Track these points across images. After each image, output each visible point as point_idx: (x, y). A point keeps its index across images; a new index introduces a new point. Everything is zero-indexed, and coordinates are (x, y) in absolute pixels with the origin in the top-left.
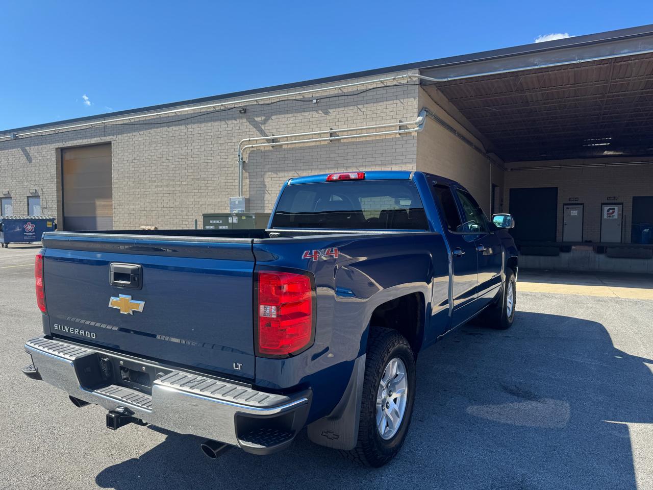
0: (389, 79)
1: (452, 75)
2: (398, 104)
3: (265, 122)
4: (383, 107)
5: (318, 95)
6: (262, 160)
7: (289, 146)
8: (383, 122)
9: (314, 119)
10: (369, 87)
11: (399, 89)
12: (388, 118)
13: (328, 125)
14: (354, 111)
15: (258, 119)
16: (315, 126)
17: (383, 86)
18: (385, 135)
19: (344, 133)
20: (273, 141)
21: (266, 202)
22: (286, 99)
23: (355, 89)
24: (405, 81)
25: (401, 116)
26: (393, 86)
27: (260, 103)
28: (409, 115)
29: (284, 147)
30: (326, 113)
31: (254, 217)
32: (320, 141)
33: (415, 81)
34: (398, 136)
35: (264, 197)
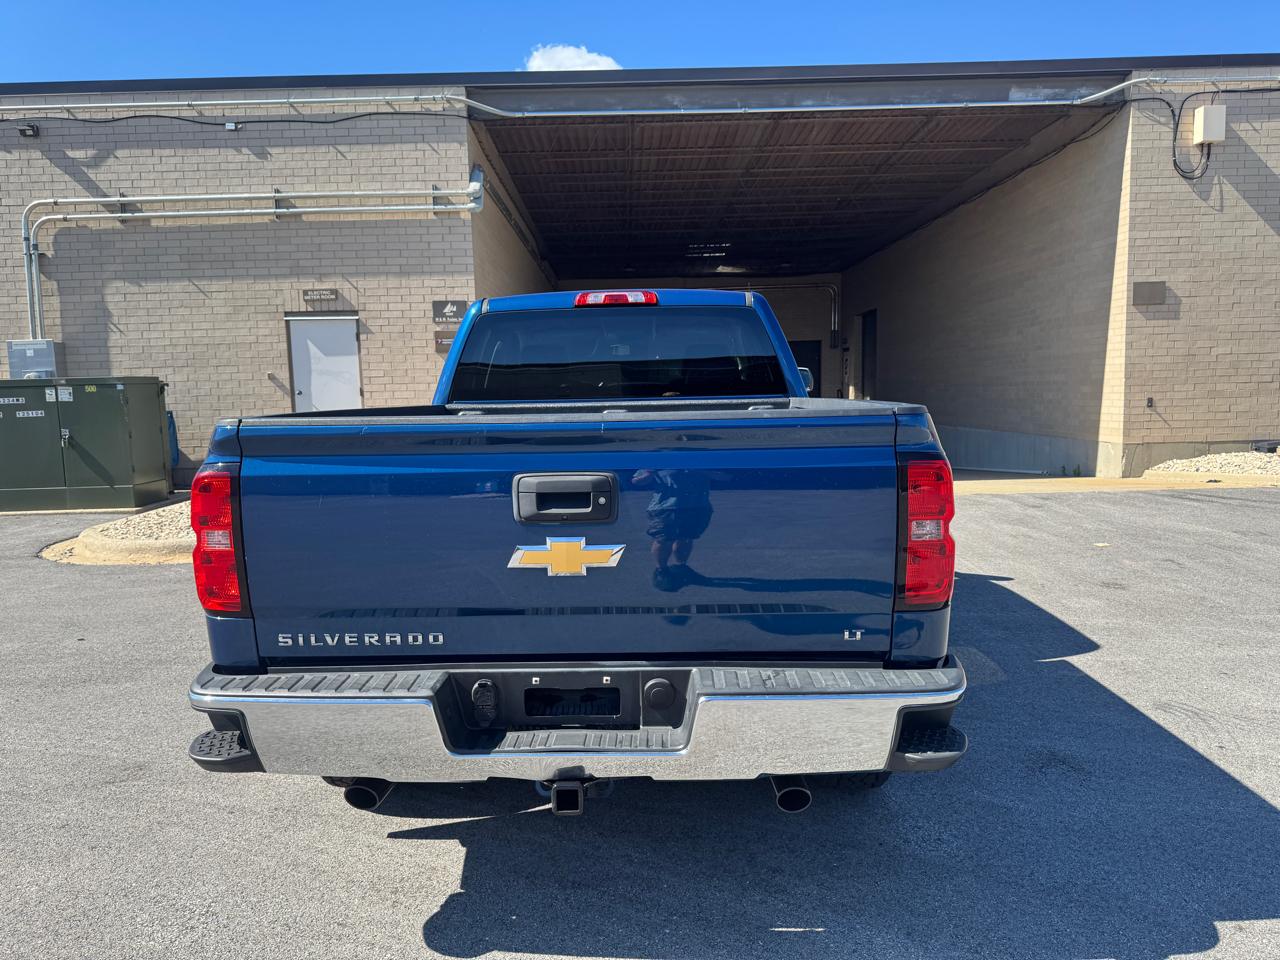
0: (405, 99)
1: (529, 108)
2: (427, 153)
3: (96, 162)
4: (394, 155)
5: (240, 113)
6: (95, 253)
7: (170, 223)
8: (398, 185)
9: (231, 166)
10: (361, 110)
11: (428, 121)
12: (407, 178)
13: (268, 181)
14: (329, 157)
15: (78, 154)
16: (236, 181)
17: (392, 111)
18: (404, 212)
19: (309, 202)
20: (124, 207)
21: (113, 351)
22: (154, 113)
23: (327, 110)
24: (438, 108)
25: (436, 177)
26: (414, 114)
27: (80, 116)
28: (452, 176)
29: (154, 223)
30: (262, 155)
31: (120, 387)
32: (252, 215)
33: (459, 111)
34: (431, 216)
35: (106, 340)
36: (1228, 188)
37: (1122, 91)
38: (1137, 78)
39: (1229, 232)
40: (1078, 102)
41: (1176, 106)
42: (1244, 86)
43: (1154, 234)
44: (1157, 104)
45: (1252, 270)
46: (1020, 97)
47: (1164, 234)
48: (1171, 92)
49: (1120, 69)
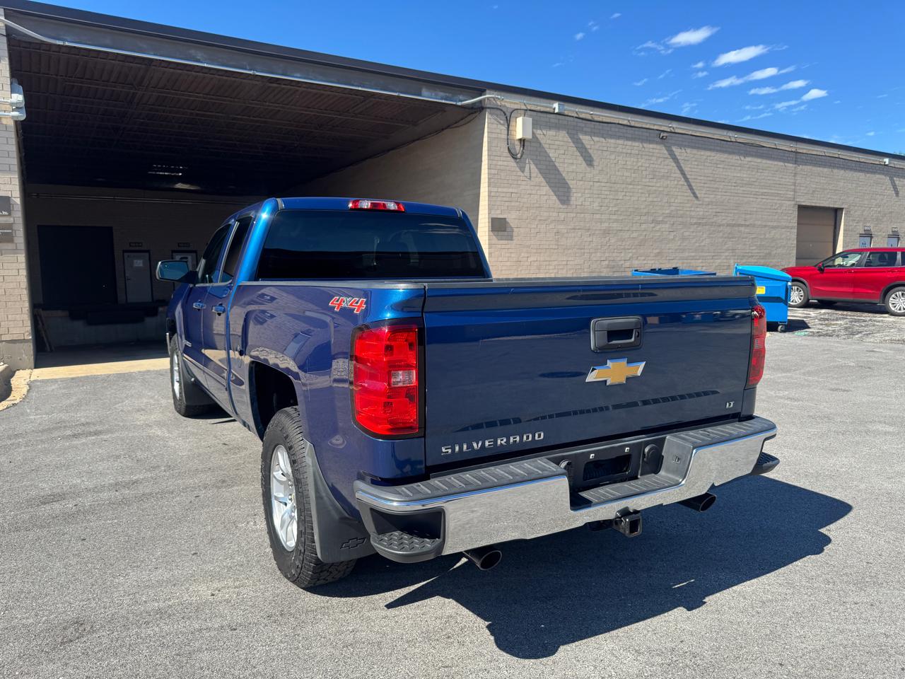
36: (533, 166)
37: (480, 101)
38: (489, 95)
39: (534, 192)
40: (459, 104)
41: (508, 114)
42: (538, 108)
43: (500, 190)
44: (499, 112)
45: (545, 214)
46: (427, 96)
47: (505, 190)
48: (505, 106)
49: (479, 88)
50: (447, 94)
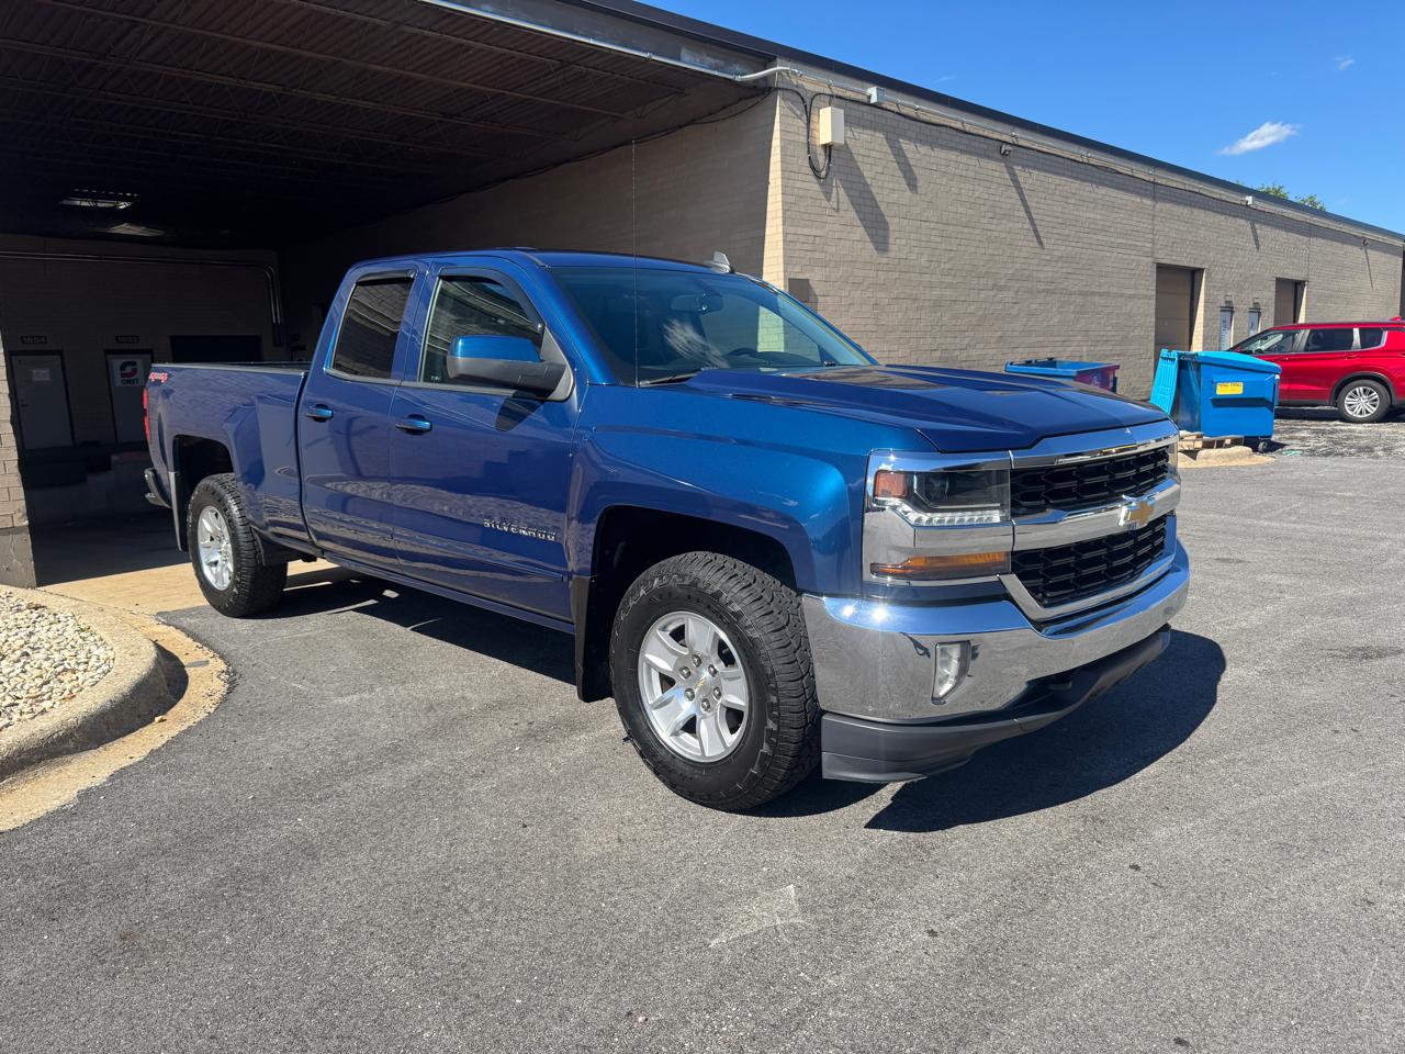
36: (842, 191)
37: (765, 78)
38: (780, 67)
39: (844, 236)
40: (739, 78)
41: (808, 101)
42: (848, 94)
43: (799, 230)
44: (795, 97)
45: (861, 273)
46: (689, 61)
47: (806, 231)
48: (803, 87)
49: (764, 53)
50: (718, 61)
